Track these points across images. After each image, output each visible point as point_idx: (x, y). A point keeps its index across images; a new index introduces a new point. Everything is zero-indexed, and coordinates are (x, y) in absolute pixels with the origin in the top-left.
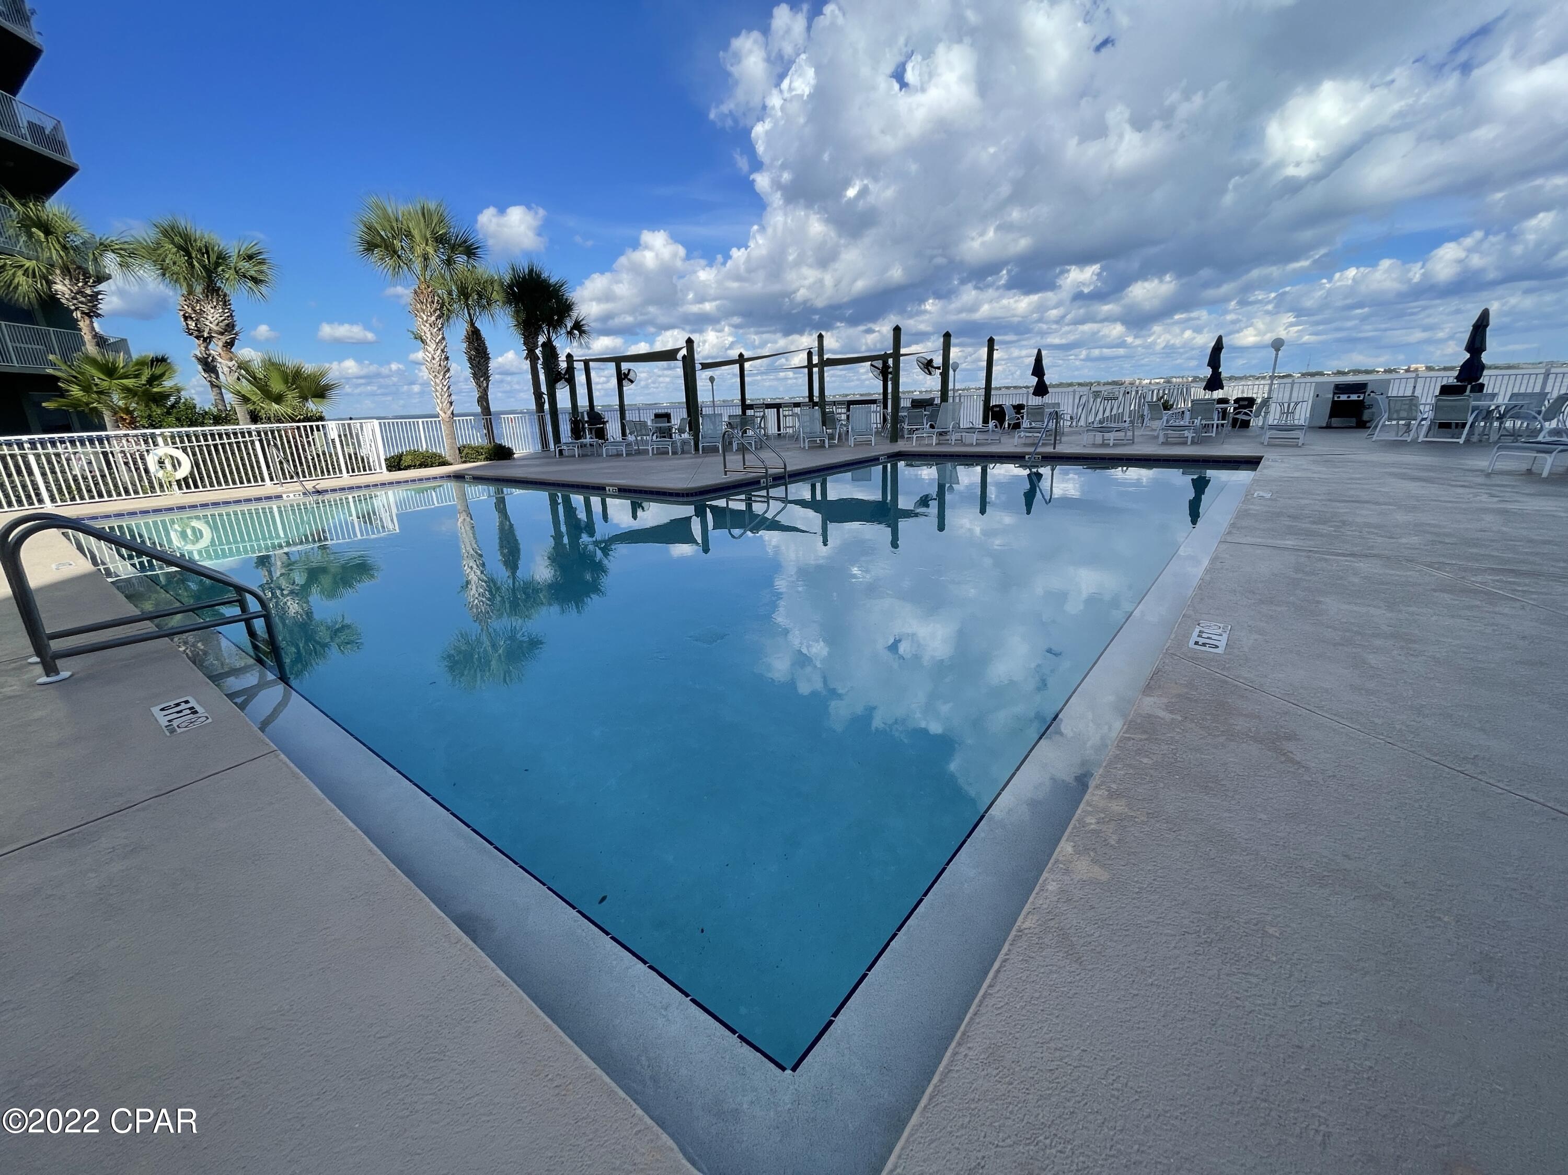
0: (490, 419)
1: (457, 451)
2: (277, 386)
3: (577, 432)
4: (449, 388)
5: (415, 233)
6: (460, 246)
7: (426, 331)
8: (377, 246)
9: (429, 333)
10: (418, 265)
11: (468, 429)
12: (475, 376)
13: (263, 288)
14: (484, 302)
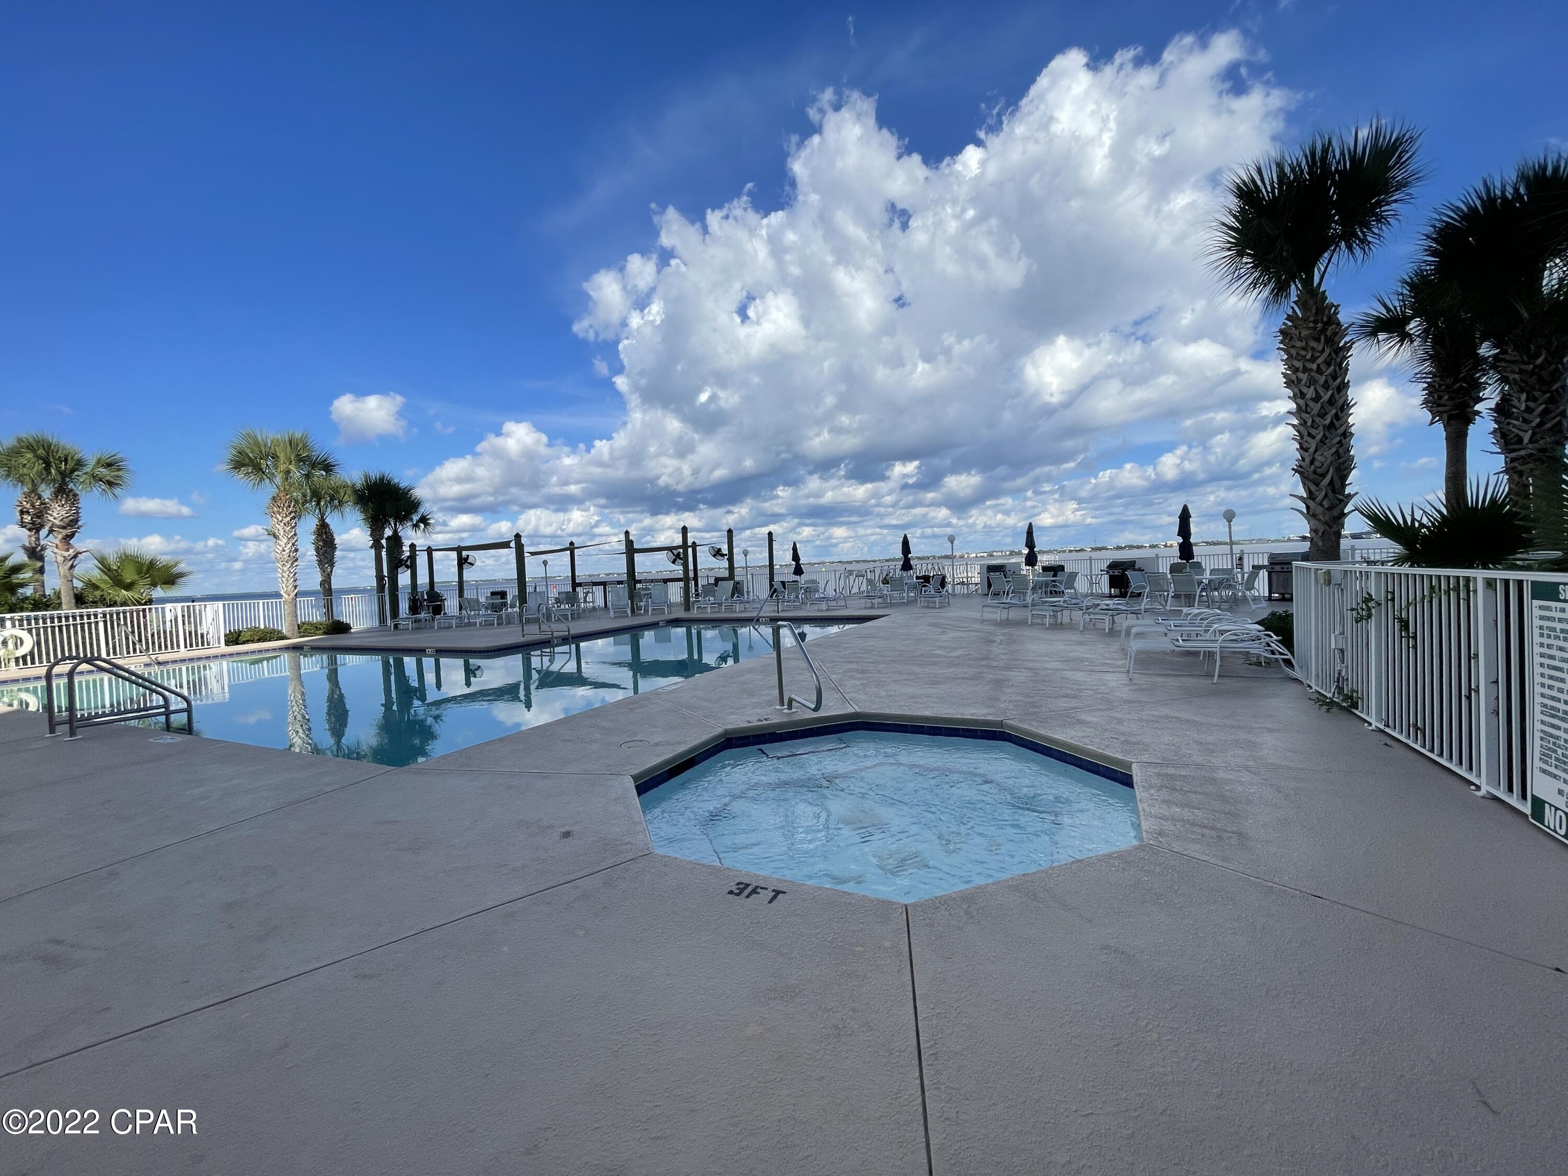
0: (331, 599)
1: (297, 627)
2: (129, 576)
3: (415, 608)
4: (295, 574)
5: (282, 456)
6: (319, 464)
7: (280, 529)
8: (244, 465)
9: (282, 531)
10: (278, 479)
11: (308, 608)
12: (320, 563)
13: (117, 491)
14: (336, 502)
